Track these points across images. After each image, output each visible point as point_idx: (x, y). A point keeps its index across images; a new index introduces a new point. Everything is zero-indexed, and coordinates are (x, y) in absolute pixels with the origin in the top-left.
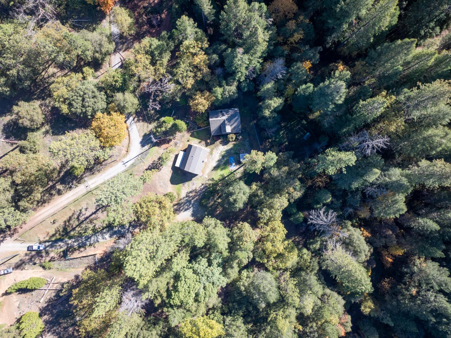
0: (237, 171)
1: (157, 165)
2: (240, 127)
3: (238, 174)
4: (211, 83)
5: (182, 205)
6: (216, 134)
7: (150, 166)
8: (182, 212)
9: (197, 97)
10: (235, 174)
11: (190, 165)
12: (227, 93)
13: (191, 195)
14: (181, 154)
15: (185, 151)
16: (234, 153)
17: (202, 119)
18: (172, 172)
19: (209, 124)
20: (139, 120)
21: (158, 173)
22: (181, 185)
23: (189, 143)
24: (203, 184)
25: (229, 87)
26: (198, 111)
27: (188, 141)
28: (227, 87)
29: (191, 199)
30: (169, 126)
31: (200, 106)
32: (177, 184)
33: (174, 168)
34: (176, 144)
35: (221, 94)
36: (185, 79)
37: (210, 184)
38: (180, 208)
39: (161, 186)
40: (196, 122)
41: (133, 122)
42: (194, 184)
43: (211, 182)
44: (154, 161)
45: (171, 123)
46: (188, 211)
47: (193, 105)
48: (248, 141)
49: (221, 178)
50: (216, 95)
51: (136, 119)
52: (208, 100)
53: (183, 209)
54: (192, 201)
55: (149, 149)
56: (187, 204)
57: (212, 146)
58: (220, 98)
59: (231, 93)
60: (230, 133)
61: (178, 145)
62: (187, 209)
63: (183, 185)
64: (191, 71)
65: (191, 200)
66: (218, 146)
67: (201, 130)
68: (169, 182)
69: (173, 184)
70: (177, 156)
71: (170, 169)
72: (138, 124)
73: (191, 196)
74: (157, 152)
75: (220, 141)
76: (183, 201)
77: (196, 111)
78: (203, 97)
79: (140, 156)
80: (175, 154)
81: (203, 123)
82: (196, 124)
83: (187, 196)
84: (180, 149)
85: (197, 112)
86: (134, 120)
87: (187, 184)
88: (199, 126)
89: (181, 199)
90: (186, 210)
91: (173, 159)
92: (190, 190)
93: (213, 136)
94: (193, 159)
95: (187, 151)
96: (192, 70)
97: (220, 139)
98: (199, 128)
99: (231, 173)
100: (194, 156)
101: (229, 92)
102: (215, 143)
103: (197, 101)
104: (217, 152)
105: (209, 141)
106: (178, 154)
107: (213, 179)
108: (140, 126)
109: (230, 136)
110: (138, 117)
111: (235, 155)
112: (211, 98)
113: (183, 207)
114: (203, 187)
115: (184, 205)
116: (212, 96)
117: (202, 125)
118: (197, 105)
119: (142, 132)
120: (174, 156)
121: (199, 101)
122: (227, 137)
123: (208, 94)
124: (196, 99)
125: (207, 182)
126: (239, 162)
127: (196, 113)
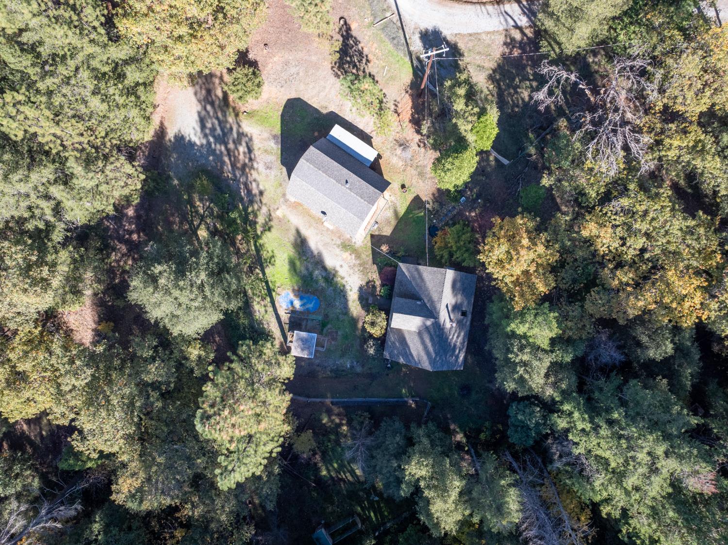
0: (270, 309)
1: (355, 66)
2: (402, 360)
3: (263, 310)
4: (574, 310)
5: (220, 115)
6: (398, 277)
7: (357, 42)
8: (199, 108)
9: (541, 249)
10: (263, 299)
11: (320, 167)
12: (525, 358)
13: (242, 149)
14: (368, 153)
15: (375, 166)
16: (326, 316)
17: (459, 248)
18: (324, 111)
19: (437, 262)
20: (510, 43)
21: (327, 65)
22: (277, 130)
23: (395, 185)
24: (261, 193)
25: (543, 372)
26: (489, 240)
27: (403, 186)
28: (547, 361)
29: (231, 146)
30: (464, 127)
31: (504, 248)
32: (282, 116)
33: (334, 119)
34: (403, 145)
35: (525, 336)
36: (620, 220)
37: (256, 216)
38: (212, 104)
39: (287, 63)
40: (454, 224)
41: (512, 23)
42: (268, 168)
43: (261, 220)
44: (368, 61)
45: (471, 138)
46: (198, 129)
47: (514, 225)
48: (352, 367)
49: (265, 255)
50: (529, 318)
51: (517, 36)
52: (517, 283)
53: (208, 112)
54: (223, 148)
55: (410, 54)
56: (219, 131)
57: (367, 256)
58: (513, 326)
59: (521, 370)
60: (388, 320)
61: (399, 151)
62: (203, 126)
63: (275, 137)
64: (643, 250)
65: (226, 144)
66: (364, 271)
67: (424, 235)
68: (293, 95)
69: (285, 107)
70: (366, 138)
71: (332, 108)
72: (501, 39)
73: (237, 148)
74: (393, 78)
75: (378, 283)
76: (231, 119)
77: (489, 233)
78: (532, 269)
79: (395, 18)
80: (373, 135)
81: (446, 247)
82: (447, 224)
83: (241, 135)
84: (386, 155)
85: (484, 237)
86: (517, 27)
87: (275, 148)
88: (439, 233)
89: (237, 115)
90: (202, 121)
91: (361, 126)
92: (257, 153)
93: (396, 266)
94: (338, 181)
95: (371, 172)
96: (647, 256)
97: (382, 285)
98: (433, 231)
99: (270, 291)
100: (344, 189)
101: (525, 364)
102: (375, 267)
103: (525, 242)
104: (346, 267)
105: (384, 248)
106: (370, 144)
107: (269, 229)
108: (489, 46)
109: (381, 319)
110: (522, 46)
111: (320, 318)
112: (522, 295)
113: (211, 113)
114: (255, 191)
115: (217, 118)
116: (527, 301)
117: (438, 241)
118: (512, 240)
119: (470, 44)
120: (367, 130)
121: (523, 252)
122: (380, 309)
123: (542, 288)
124: (535, 244)
125: (264, 210)
126: (297, 322)
127: (485, 229)
